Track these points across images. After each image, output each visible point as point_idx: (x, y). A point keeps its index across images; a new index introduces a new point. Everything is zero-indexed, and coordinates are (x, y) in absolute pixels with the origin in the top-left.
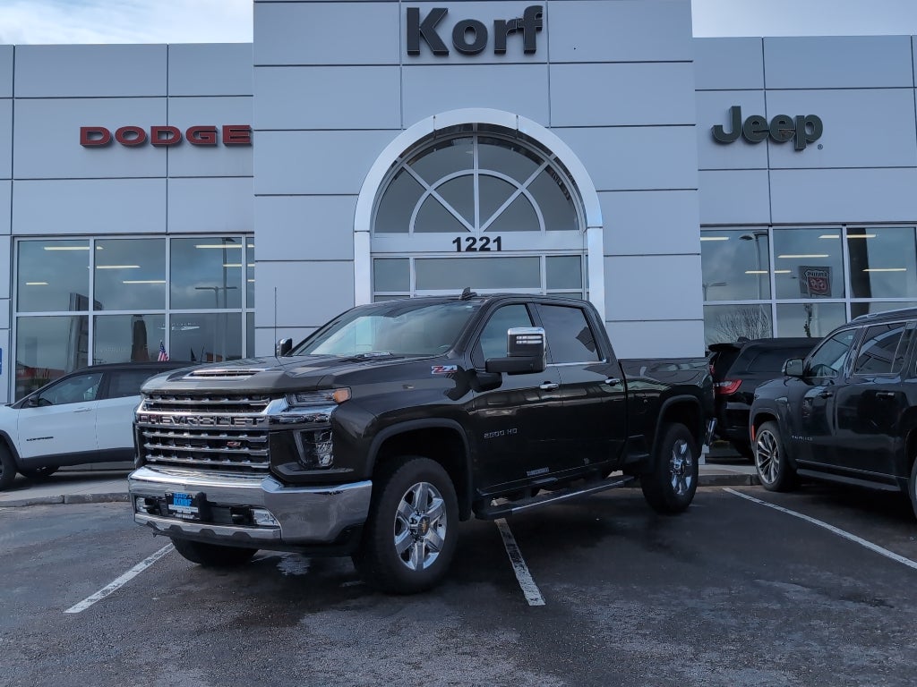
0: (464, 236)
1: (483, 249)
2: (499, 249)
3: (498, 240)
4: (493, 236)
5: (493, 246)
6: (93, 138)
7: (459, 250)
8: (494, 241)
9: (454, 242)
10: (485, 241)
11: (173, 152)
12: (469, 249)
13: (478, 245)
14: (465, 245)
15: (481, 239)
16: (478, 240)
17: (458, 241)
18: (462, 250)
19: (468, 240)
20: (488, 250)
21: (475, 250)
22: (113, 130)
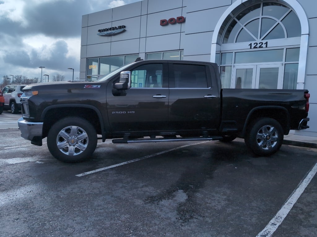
0: (253, 43)
1: (260, 47)
2: (266, 47)
3: (266, 43)
4: (264, 42)
5: (264, 46)
6: (164, 23)
7: (251, 48)
8: (265, 44)
9: (249, 45)
10: (261, 44)
11: (183, 24)
12: (255, 47)
13: (258, 46)
14: (253, 46)
15: (260, 43)
16: (258, 43)
17: (251, 45)
18: (252, 48)
19: (254, 44)
20: (262, 47)
21: (257, 48)
22: (168, 20)
